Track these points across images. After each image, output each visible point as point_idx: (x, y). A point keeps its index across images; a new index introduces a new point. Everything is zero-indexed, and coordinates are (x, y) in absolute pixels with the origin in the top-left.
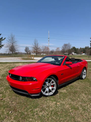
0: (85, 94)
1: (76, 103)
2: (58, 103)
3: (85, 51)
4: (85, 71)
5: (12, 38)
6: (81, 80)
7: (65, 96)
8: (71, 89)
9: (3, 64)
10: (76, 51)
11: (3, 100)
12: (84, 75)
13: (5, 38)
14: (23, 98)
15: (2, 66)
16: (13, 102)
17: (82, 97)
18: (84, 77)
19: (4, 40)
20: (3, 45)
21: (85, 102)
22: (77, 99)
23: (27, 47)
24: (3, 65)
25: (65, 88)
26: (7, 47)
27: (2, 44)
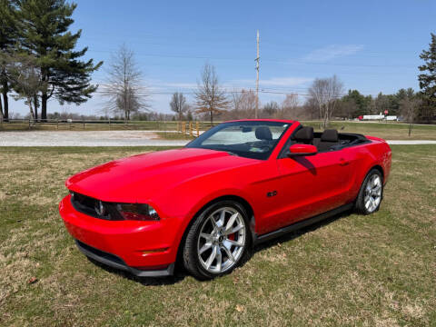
0: (363, 274)
1: (315, 310)
2: (238, 309)
3: (397, 108)
4: (377, 181)
5: (126, 62)
6: (360, 218)
7: (276, 277)
8: (307, 250)
9: (87, 153)
10: (360, 107)
11: (36, 285)
12: (374, 197)
13: (101, 63)
14: (111, 278)
15: (81, 160)
16: (70, 296)
17: (346, 287)
18: (370, 204)
19: (96, 68)
20: (95, 86)
21: (353, 308)
22: (323, 295)
23: (179, 92)
24: (86, 156)
25: (285, 245)
26: (108, 93)
27: (92, 83)
